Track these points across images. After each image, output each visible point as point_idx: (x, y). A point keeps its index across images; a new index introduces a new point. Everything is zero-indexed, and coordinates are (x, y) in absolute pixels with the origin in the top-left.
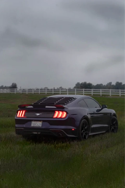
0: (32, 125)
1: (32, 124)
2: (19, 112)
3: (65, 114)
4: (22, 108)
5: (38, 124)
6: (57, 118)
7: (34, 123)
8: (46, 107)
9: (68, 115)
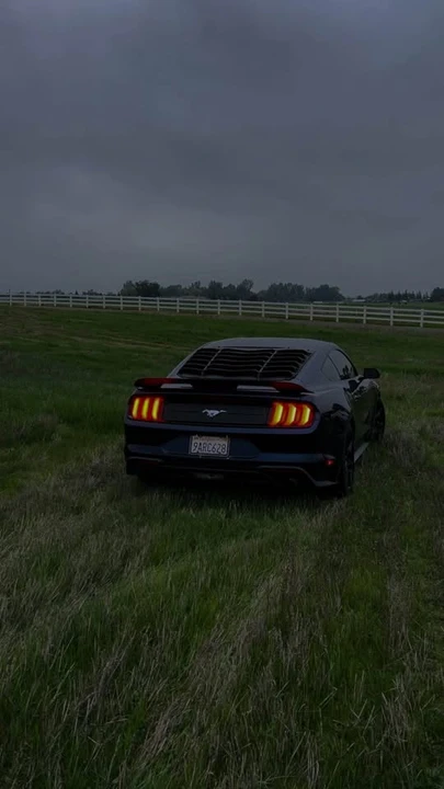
0: (194, 450)
1: (193, 448)
2: (137, 402)
3: (308, 411)
4: (149, 388)
5: (217, 446)
6: (281, 425)
7: (198, 441)
8: (239, 387)
9: (318, 416)
